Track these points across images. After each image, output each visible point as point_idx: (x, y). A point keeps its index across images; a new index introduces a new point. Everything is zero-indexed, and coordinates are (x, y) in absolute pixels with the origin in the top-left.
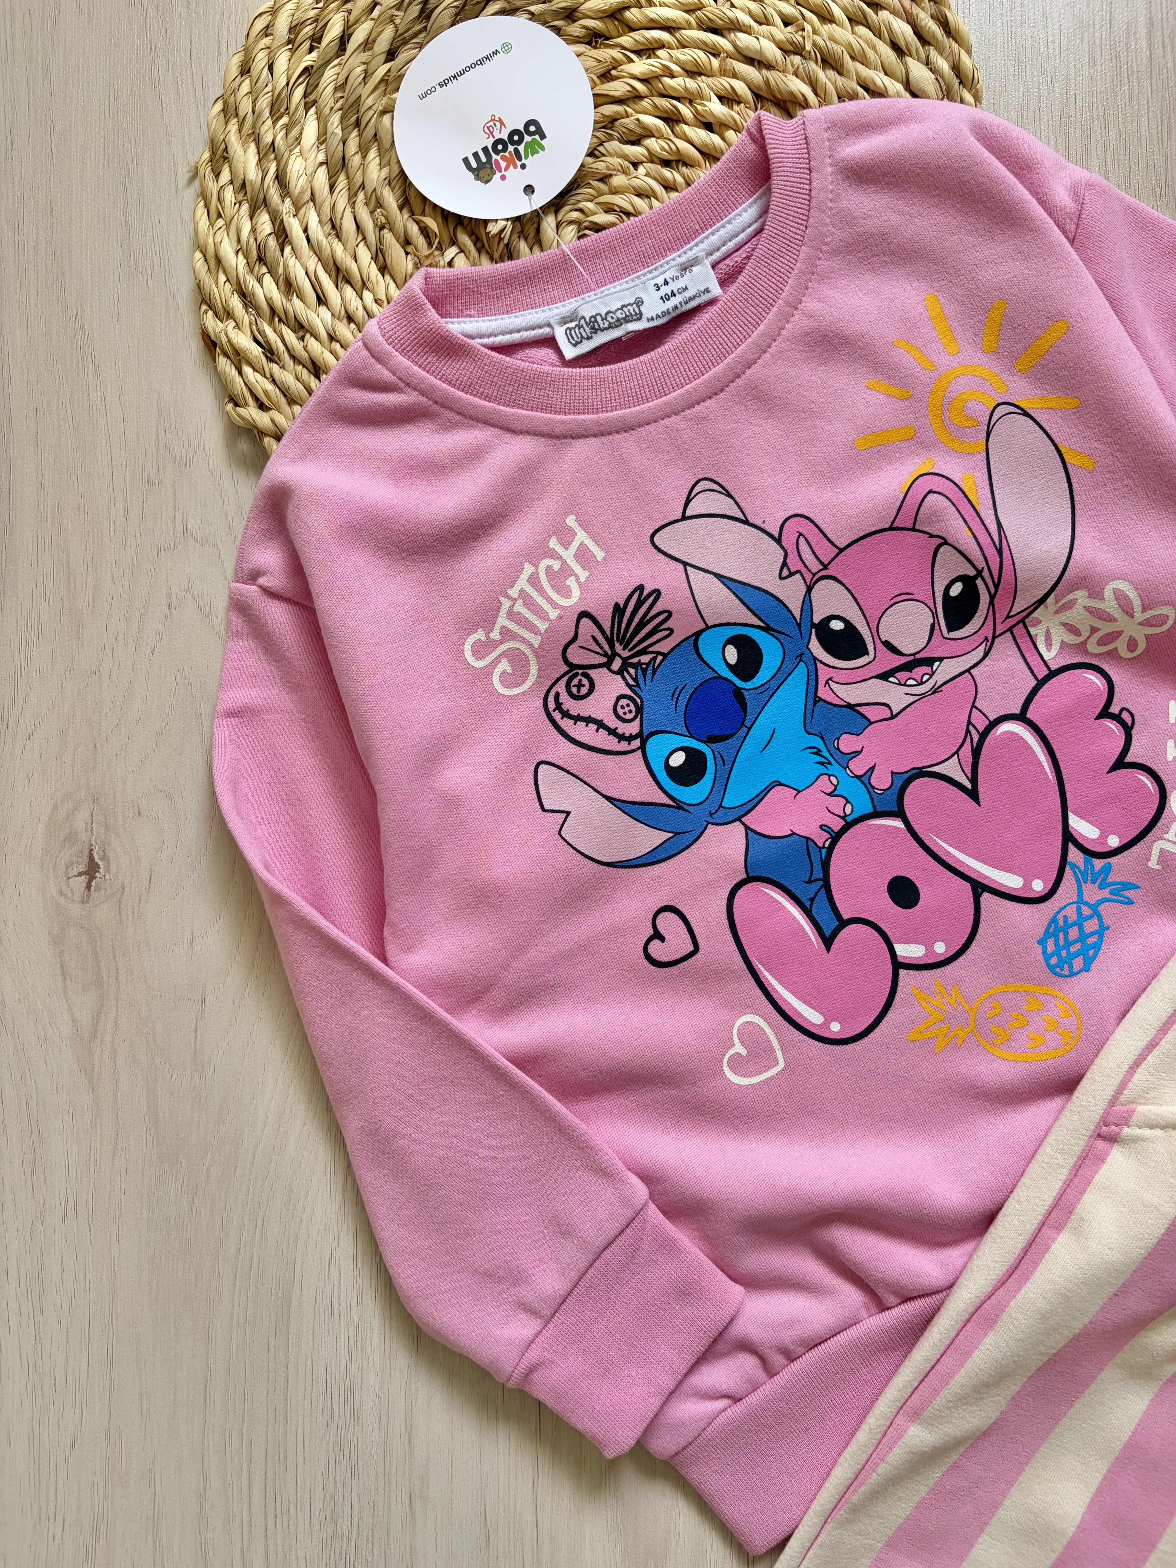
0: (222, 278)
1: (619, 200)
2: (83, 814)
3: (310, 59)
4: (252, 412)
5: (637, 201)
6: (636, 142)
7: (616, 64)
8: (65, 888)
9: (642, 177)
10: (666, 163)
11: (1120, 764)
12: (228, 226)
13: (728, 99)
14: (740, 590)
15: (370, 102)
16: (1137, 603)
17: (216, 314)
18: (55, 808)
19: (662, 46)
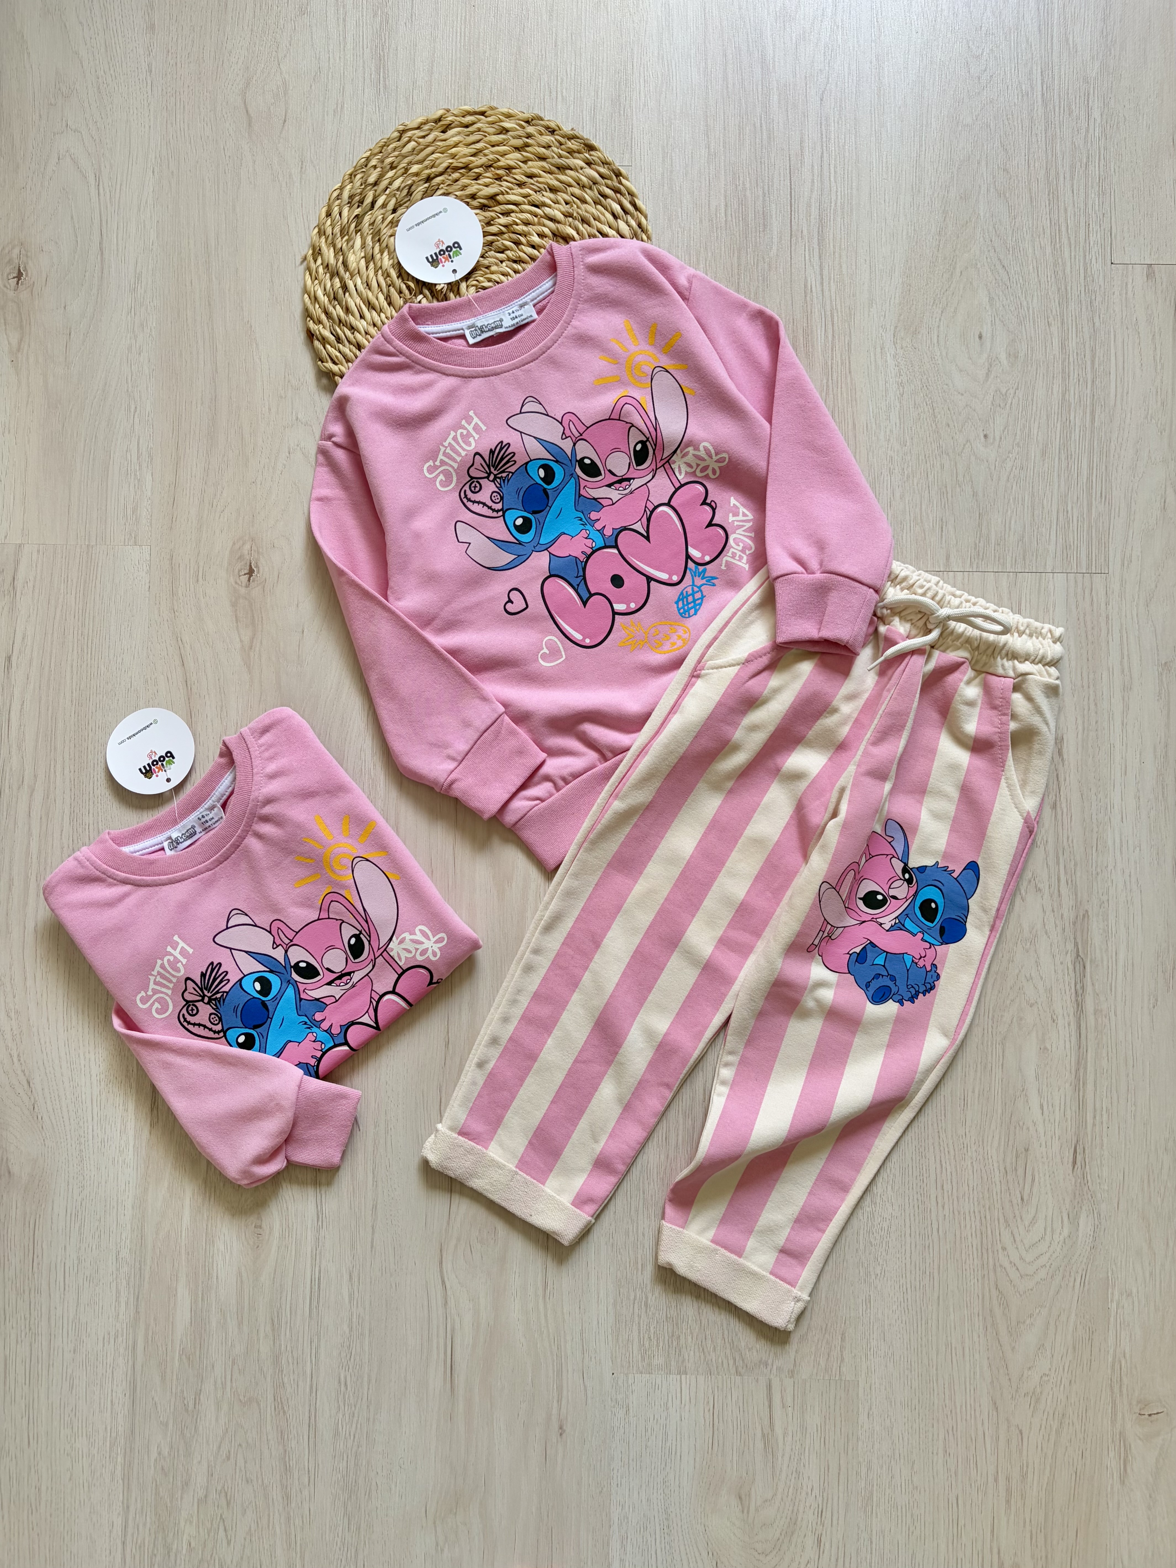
0: (317, 306)
1: (494, 277)
2: (247, 546)
3: (357, 211)
4: (330, 365)
5: (502, 277)
6: (502, 252)
7: (493, 219)
8: (238, 581)
9: (504, 267)
10: (515, 262)
11: (710, 524)
12: (320, 284)
13: (541, 235)
14: (545, 444)
15: (385, 231)
16: (713, 452)
17: (314, 322)
18: (234, 544)
19: (513, 212)
